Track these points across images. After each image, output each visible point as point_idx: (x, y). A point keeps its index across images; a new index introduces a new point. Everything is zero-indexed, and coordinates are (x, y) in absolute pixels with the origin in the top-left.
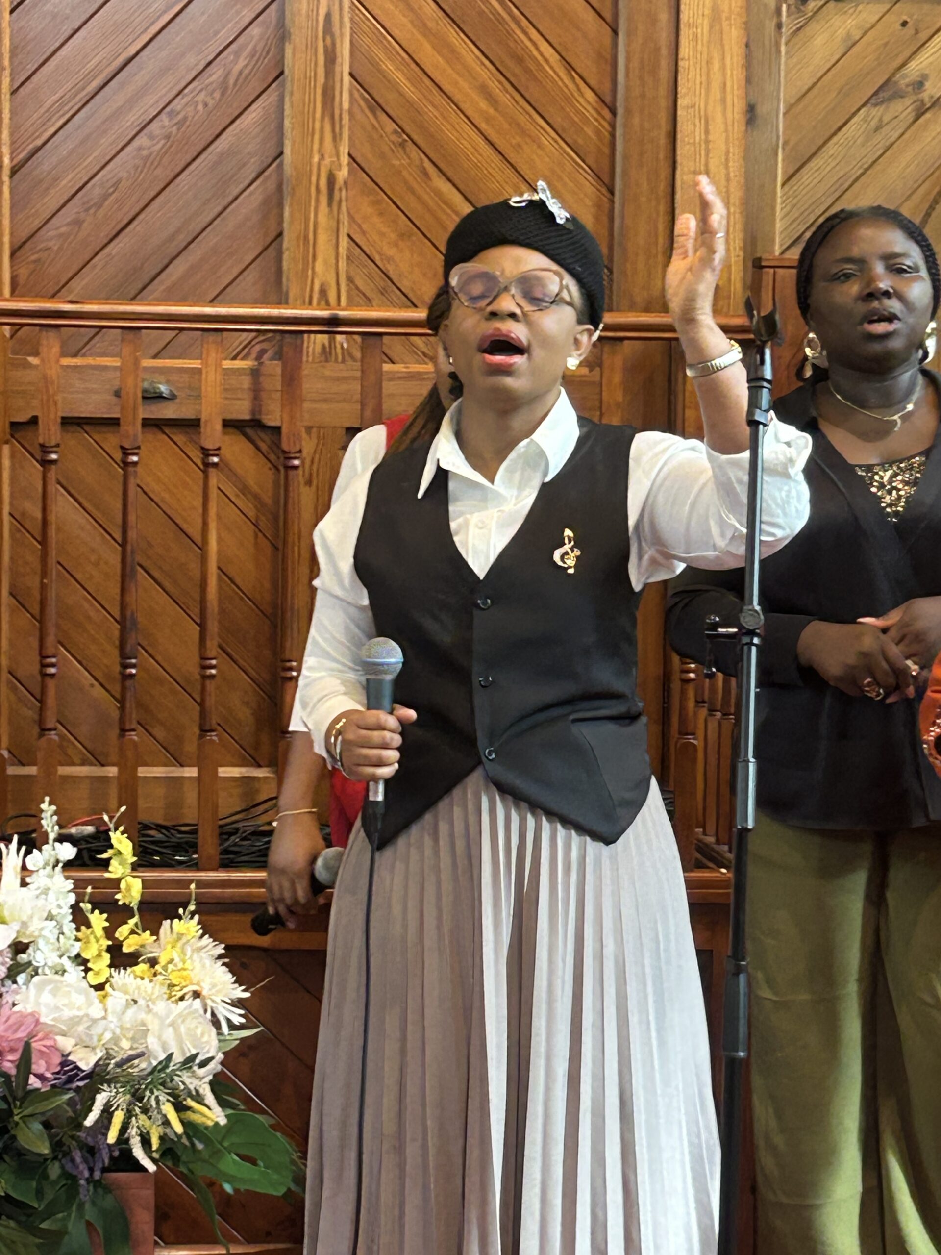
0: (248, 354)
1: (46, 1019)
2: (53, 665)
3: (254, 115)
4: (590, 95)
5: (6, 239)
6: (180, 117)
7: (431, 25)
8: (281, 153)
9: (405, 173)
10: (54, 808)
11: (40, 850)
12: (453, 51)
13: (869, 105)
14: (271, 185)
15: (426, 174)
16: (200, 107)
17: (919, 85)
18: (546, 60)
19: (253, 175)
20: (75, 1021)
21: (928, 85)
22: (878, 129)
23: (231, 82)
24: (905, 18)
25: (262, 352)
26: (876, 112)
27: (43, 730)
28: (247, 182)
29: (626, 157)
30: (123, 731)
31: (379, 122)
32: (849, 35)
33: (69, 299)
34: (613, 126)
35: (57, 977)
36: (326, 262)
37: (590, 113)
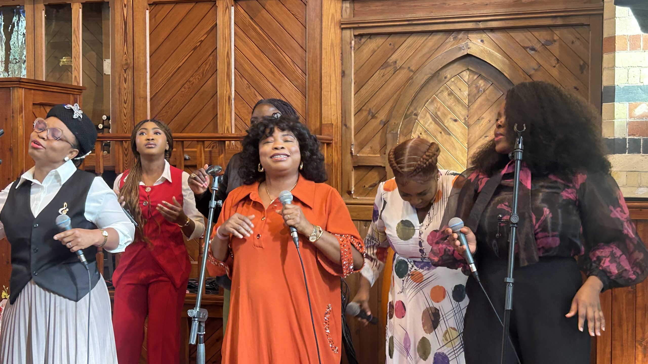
0: (210, 147)
3: (210, 81)
4: (300, 71)
6: (192, 82)
7: (256, 53)
8: (217, 91)
9: (250, 95)
12: (262, 60)
13: (380, 69)
14: (215, 100)
15: (256, 95)
17: (395, 62)
18: (288, 61)
19: (210, 98)
21: (397, 62)
22: (383, 76)
23: (205, 73)
24: (390, 42)
25: (214, 145)
26: (383, 71)
31: (243, 81)
32: (374, 49)
34: (306, 79)
36: (228, 122)
37: (300, 75)
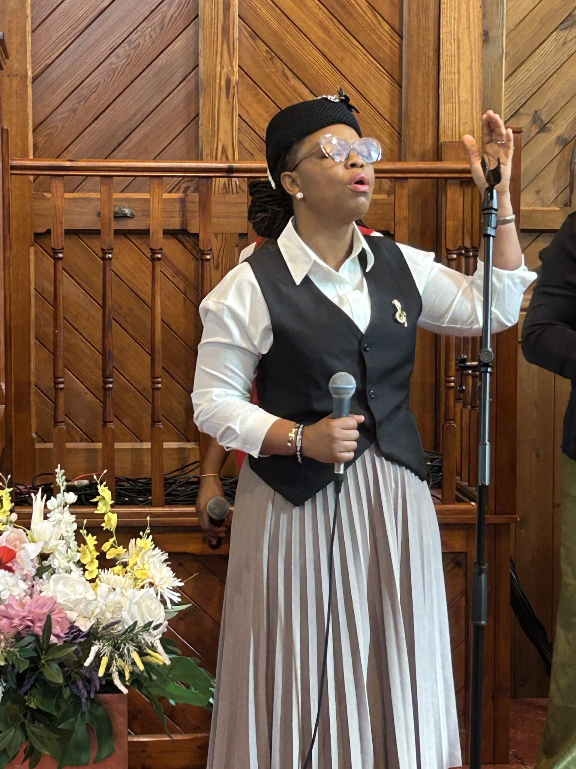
0: (179, 188)
1: (60, 600)
2: (62, 383)
3: (180, 42)
4: (387, 27)
5: (30, 121)
6: (135, 45)
8: (197, 66)
9: (273, 76)
10: (63, 471)
11: (55, 497)
13: (558, 30)
14: (192, 85)
15: (287, 78)
16: (148, 38)
19: (180, 79)
20: (77, 602)
22: (564, 44)
23: (166, 22)
25: (188, 188)
26: (562, 34)
27: (56, 422)
28: (178, 83)
29: (409, 64)
30: (105, 422)
31: (256, 45)
33: (68, 158)
34: (401, 45)
35: (67, 575)
36: (225, 132)
37: (386, 38)
